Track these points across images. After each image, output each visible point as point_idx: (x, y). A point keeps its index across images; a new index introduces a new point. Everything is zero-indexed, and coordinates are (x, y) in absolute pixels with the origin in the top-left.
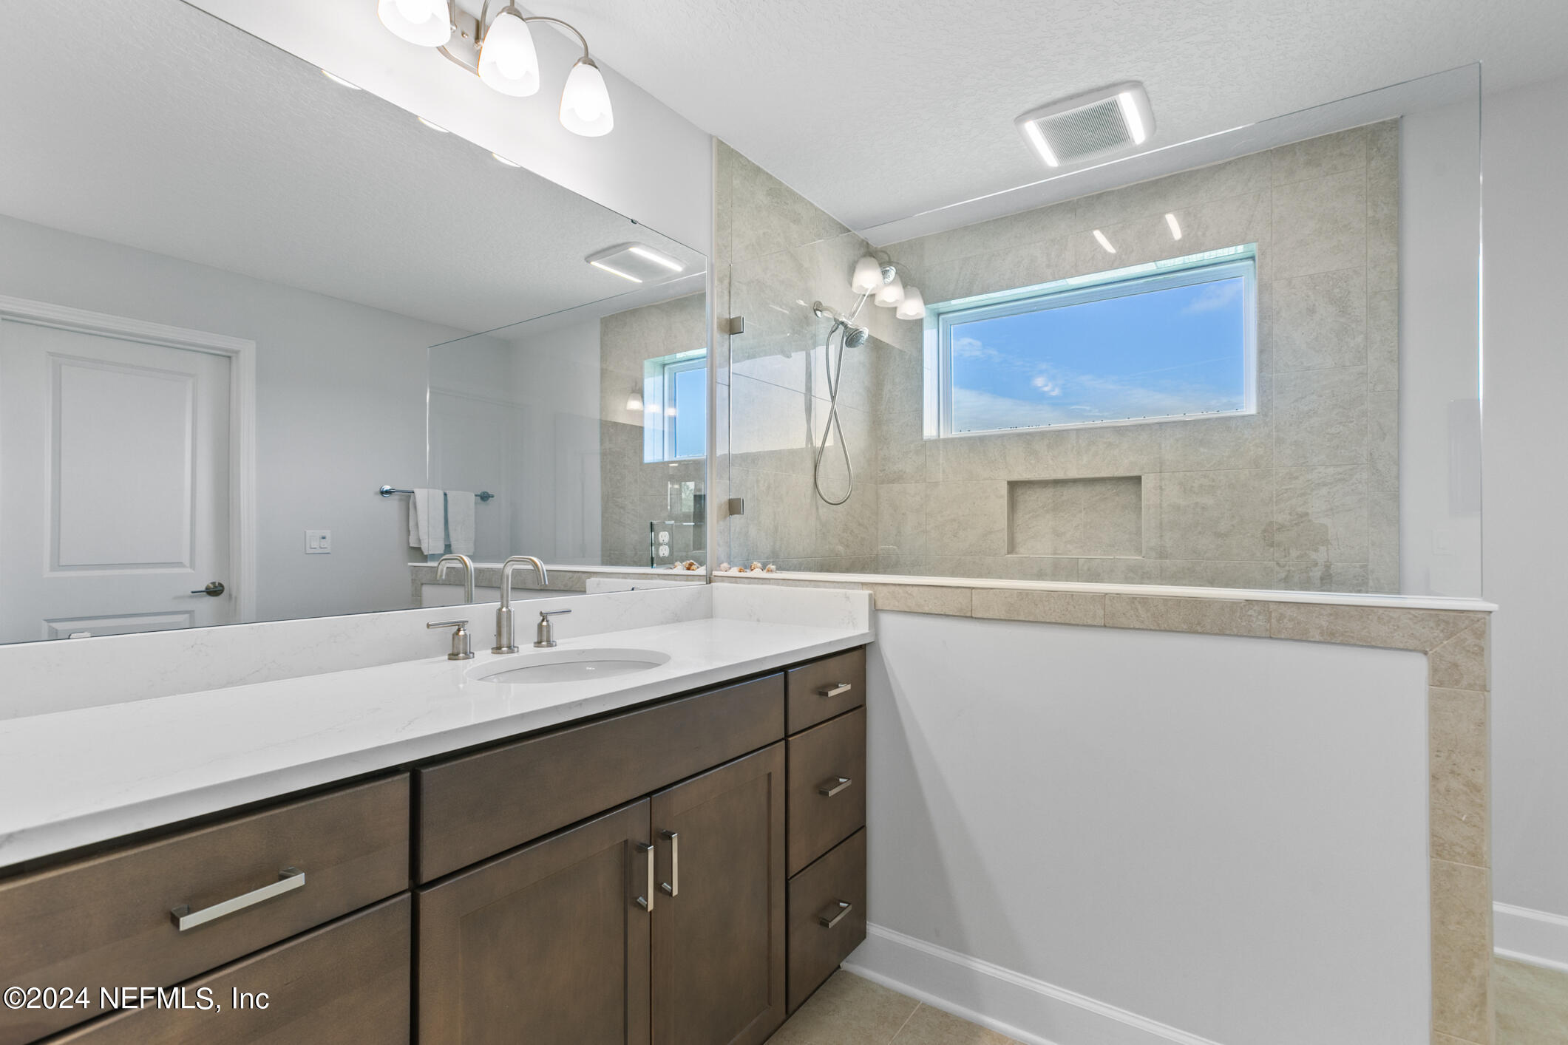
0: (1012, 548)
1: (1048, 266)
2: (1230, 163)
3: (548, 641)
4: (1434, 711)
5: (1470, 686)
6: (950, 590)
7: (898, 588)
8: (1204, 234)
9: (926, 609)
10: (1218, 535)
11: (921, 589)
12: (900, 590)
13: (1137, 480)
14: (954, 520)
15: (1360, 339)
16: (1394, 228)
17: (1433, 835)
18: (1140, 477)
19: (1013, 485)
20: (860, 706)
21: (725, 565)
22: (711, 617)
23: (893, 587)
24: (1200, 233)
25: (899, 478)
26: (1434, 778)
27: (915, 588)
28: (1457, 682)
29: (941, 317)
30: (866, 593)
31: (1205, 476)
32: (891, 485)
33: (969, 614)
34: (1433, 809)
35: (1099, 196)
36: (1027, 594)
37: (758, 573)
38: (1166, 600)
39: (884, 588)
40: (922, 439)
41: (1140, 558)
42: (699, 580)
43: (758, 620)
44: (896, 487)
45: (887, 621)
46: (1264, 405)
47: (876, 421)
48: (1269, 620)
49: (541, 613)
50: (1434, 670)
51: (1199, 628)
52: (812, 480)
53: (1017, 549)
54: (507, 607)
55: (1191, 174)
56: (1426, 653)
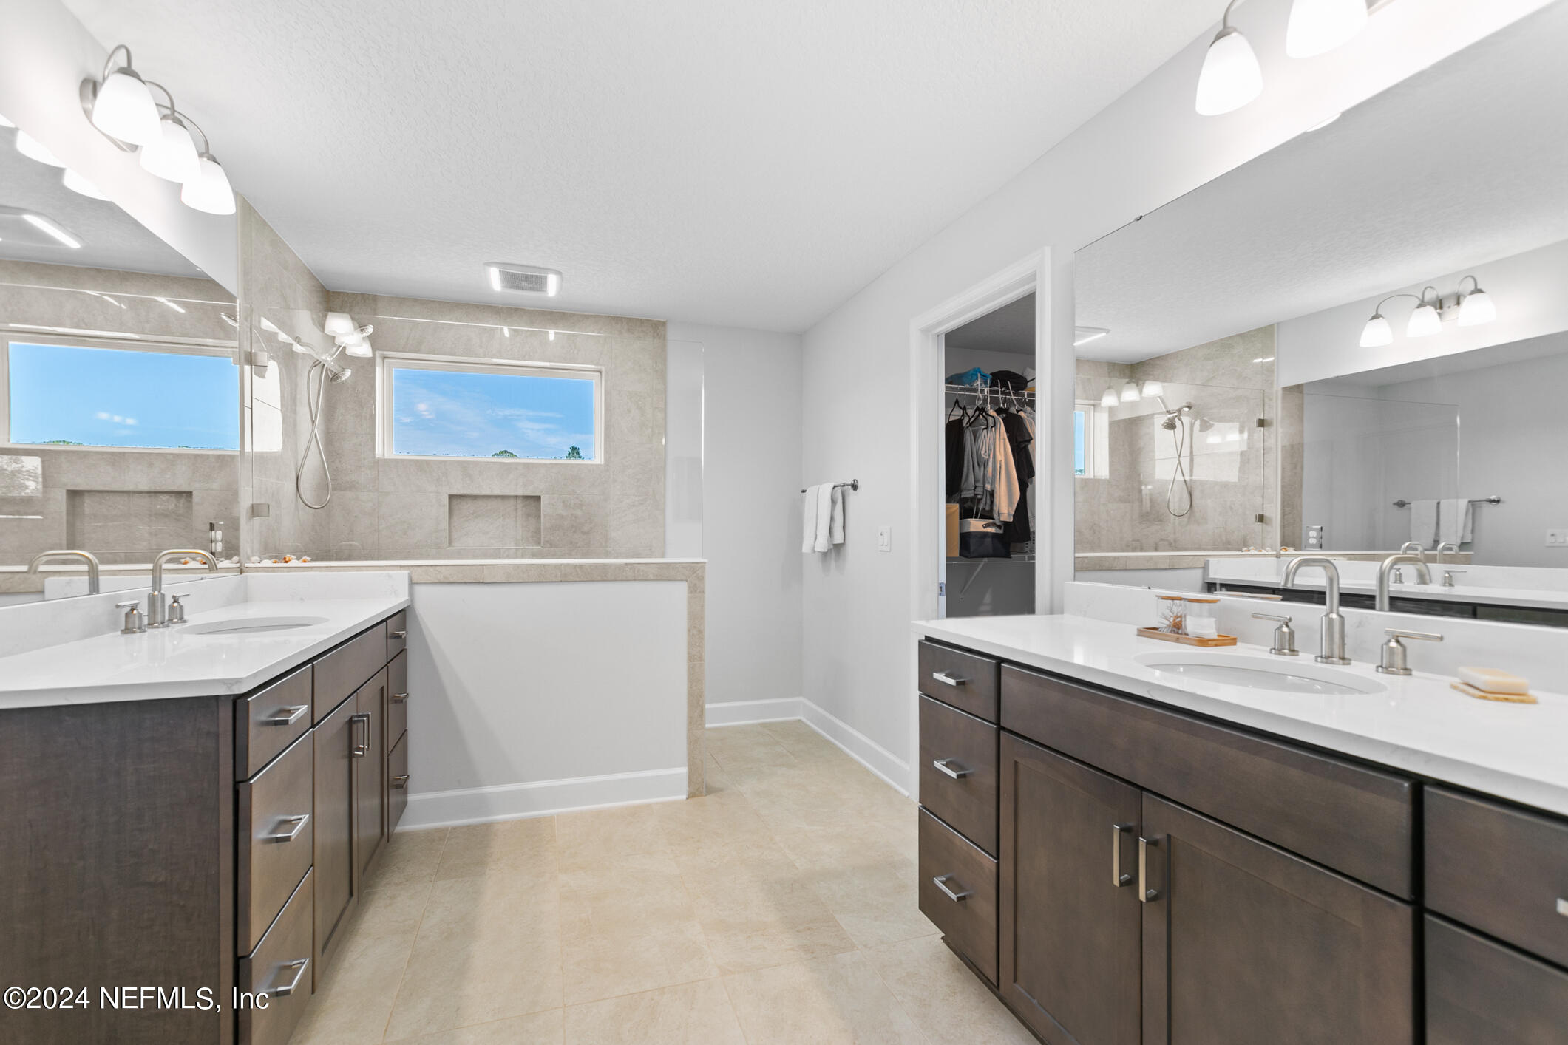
0: (450, 544)
1: (481, 347)
2: (591, 316)
3: (181, 618)
4: (689, 603)
5: (700, 592)
6: (468, 567)
7: (430, 568)
8: (577, 353)
9: (452, 580)
10: (584, 533)
11: (448, 568)
12: (431, 569)
13: (538, 498)
14: (404, 522)
15: (650, 430)
16: (662, 375)
17: (689, 653)
18: (540, 497)
19: (451, 497)
20: (402, 650)
21: (256, 558)
22: (247, 601)
23: (426, 568)
24: (575, 352)
25: (352, 486)
26: (689, 631)
27: (444, 568)
28: (696, 591)
29: (386, 360)
30: (406, 572)
31: (577, 498)
32: (342, 493)
33: (482, 581)
34: (689, 643)
35: (516, 310)
36: (518, 567)
37: (294, 563)
38: (591, 565)
39: (419, 568)
40: (375, 457)
41: (540, 547)
42: (232, 572)
43: (302, 599)
44: (349, 494)
45: (420, 591)
46: (607, 460)
47: (331, 440)
48: (634, 572)
49: (173, 597)
50: (689, 587)
51: (605, 578)
52: (295, 485)
53: (453, 544)
54: (159, 592)
55: (572, 315)
56: (687, 581)
